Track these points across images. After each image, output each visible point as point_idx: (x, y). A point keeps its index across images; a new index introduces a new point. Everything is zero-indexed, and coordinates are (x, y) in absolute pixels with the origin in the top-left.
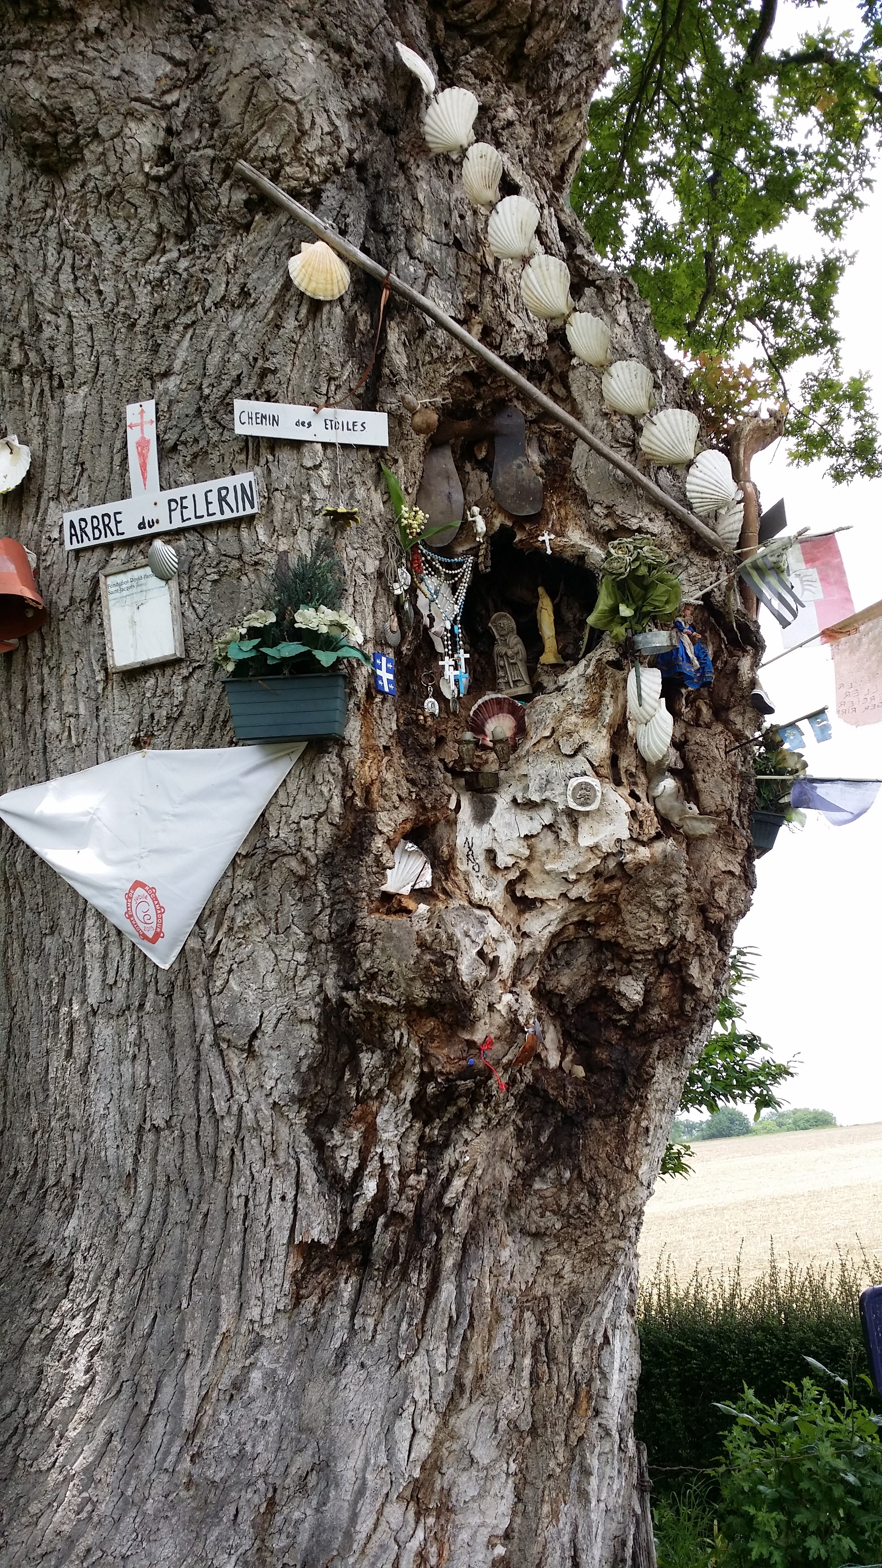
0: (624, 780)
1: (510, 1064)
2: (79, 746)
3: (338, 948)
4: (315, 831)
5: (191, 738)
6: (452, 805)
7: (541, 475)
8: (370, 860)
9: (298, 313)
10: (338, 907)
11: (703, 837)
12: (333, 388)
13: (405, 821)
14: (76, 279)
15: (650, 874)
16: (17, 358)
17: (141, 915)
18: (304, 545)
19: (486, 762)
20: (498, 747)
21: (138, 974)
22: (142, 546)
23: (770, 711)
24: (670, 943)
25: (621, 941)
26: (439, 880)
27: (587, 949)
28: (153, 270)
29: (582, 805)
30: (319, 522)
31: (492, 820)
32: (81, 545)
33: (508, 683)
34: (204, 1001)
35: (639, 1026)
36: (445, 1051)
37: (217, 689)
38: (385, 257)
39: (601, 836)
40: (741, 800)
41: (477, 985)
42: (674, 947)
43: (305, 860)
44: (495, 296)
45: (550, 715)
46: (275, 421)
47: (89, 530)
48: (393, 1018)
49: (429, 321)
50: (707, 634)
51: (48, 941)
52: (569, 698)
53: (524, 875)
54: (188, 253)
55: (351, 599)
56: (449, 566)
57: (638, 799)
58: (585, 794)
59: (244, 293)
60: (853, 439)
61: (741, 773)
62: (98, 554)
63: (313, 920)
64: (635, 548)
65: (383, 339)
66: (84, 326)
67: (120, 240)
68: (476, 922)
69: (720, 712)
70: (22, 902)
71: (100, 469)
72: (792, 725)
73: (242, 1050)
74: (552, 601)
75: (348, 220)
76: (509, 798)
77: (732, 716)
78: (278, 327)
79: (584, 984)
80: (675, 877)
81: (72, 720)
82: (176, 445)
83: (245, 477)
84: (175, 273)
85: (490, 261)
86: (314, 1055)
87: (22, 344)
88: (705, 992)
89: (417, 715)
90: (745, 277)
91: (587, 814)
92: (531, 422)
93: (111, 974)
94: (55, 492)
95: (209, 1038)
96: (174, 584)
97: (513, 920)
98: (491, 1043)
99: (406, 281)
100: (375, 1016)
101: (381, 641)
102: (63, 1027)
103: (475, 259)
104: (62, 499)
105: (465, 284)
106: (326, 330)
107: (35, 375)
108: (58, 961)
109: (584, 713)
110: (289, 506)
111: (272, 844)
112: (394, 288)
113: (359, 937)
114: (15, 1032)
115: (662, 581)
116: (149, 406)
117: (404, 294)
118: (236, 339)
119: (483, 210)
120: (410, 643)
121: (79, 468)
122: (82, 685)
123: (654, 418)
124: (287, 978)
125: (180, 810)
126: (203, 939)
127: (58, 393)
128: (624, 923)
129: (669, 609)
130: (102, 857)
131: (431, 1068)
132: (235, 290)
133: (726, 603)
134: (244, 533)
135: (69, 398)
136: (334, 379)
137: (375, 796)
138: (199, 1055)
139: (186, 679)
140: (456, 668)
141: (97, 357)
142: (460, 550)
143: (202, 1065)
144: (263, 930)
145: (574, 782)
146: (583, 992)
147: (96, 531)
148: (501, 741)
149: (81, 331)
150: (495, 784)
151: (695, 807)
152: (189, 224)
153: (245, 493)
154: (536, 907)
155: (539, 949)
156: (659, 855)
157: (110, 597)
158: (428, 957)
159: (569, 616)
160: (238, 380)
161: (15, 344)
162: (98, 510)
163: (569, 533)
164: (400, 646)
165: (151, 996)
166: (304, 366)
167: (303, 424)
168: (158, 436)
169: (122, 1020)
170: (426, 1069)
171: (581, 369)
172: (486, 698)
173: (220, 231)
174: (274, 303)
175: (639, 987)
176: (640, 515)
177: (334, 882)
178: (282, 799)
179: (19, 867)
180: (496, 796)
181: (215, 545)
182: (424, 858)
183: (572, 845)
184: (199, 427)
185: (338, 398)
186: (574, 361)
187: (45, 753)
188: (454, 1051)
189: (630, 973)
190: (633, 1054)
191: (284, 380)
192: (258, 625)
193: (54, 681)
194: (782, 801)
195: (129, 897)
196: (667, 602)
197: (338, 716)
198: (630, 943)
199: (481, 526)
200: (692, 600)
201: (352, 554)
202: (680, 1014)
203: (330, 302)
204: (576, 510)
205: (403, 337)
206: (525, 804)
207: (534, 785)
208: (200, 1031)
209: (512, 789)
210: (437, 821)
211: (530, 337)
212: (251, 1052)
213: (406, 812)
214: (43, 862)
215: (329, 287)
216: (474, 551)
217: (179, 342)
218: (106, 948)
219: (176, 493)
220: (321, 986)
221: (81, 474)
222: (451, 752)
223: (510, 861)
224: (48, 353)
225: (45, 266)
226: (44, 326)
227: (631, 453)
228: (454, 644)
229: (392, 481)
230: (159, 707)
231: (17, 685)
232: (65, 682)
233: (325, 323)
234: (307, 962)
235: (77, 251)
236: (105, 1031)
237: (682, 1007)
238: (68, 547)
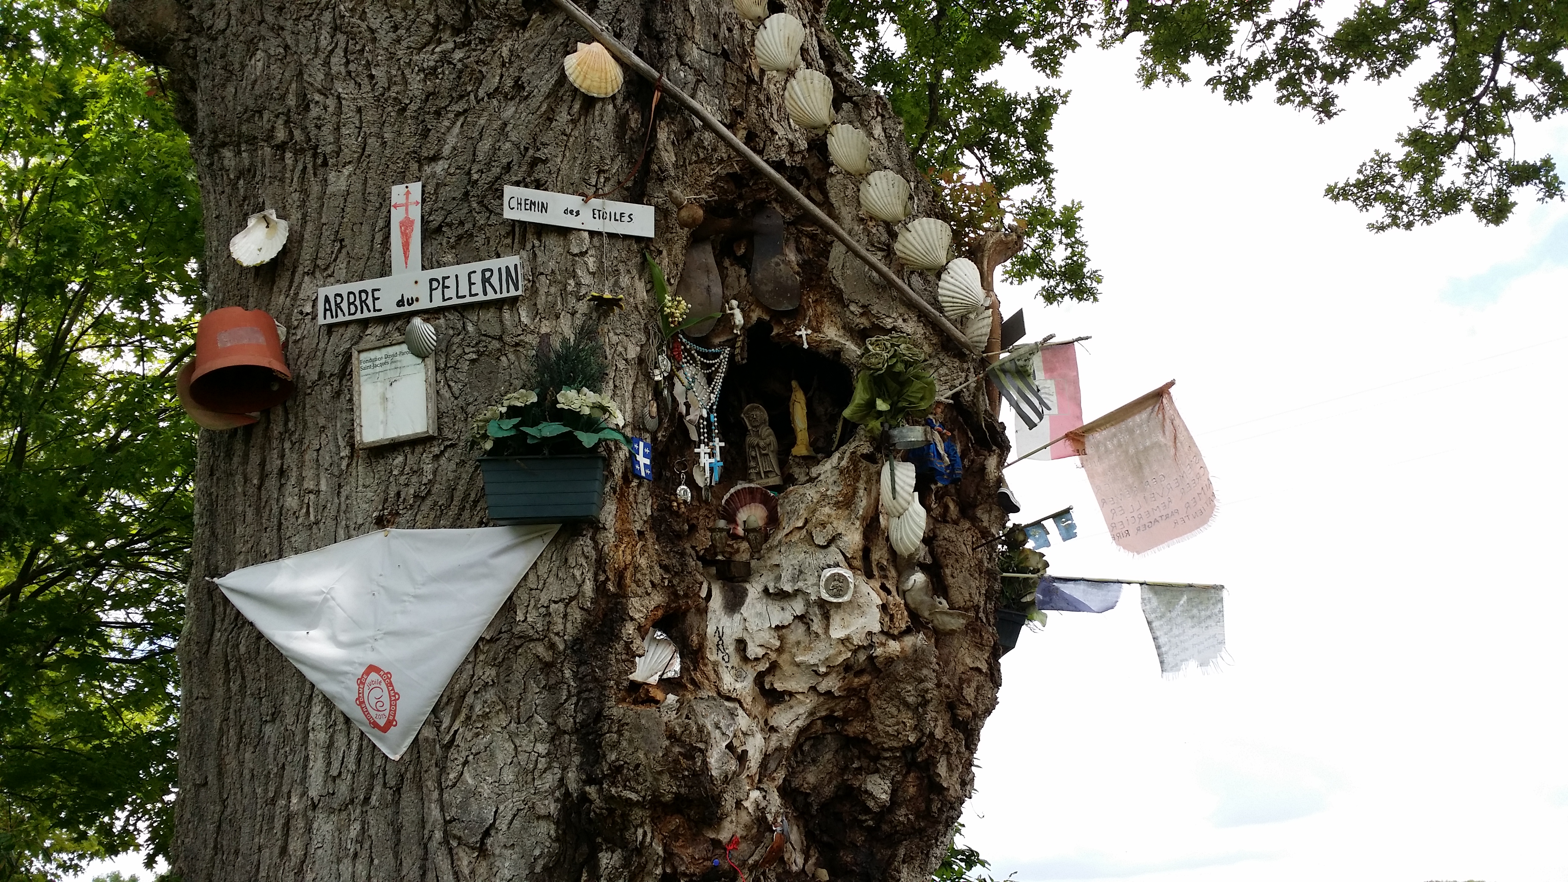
0: (876, 573)
1: (756, 865)
2: (317, 523)
3: (582, 740)
4: (565, 616)
5: (438, 518)
6: (703, 594)
7: (798, 273)
8: (619, 647)
9: (570, 108)
10: (585, 695)
11: (952, 632)
12: (602, 180)
13: (657, 608)
14: (348, 63)
15: (900, 668)
16: (281, 135)
17: (373, 702)
18: (567, 328)
19: (738, 551)
20: (751, 536)
21: (365, 766)
22: (399, 323)
23: (1016, 509)
24: (919, 740)
25: (870, 737)
26: (688, 670)
27: (834, 746)
28: (427, 59)
29: (835, 596)
30: (582, 307)
31: (743, 610)
32: (335, 320)
33: (759, 473)
34: (435, 795)
35: (885, 827)
36: (690, 851)
37: (469, 468)
38: (658, 60)
39: (853, 628)
40: (988, 597)
41: (726, 780)
42: (923, 744)
43: (552, 646)
44: (760, 105)
45: (803, 506)
46: (544, 208)
47: (344, 306)
48: (637, 814)
49: (698, 123)
50: (956, 433)
51: (268, 729)
52: (823, 489)
53: (774, 667)
54: (464, 45)
55: (611, 383)
56: (705, 355)
57: (889, 592)
58: (838, 585)
59: (518, 86)
60: (1063, 263)
61: (988, 569)
62: (351, 331)
63: (557, 710)
64: (893, 345)
65: (654, 137)
66: (353, 108)
67: (396, 28)
68: (726, 713)
69: (967, 510)
70: (243, 687)
71: (360, 246)
72: (1038, 524)
73: (473, 848)
74: (806, 394)
75: (623, 25)
76: (760, 588)
77: (979, 513)
78: (551, 120)
79: (830, 782)
80: (925, 672)
81: (312, 496)
82: (440, 226)
83: (511, 261)
84: (450, 63)
85: (756, 72)
86: (551, 855)
87: (287, 122)
88: (952, 792)
89: (671, 501)
90: (965, 108)
91: (839, 605)
92: (789, 224)
93: (336, 765)
94: (311, 267)
95: (438, 835)
96: (430, 362)
97: (761, 713)
98: (738, 843)
99: (676, 84)
100: (619, 812)
101: (638, 424)
102: (279, 824)
103: (741, 69)
104: (318, 274)
105: (732, 91)
106: (598, 125)
107: (299, 152)
108: (277, 750)
109: (837, 505)
110: (553, 290)
111: (519, 628)
112: (665, 90)
113: (606, 727)
114: (225, 826)
115: (918, 377)
116: (416, 188)
117: (675, 97)
118: (508, 129)
119: (749, 25)
120: (666, 430)
121: (337, 245)
122: (326, 460)
123: (909, 226)
124: (526, 772)
125: (423, 591)
126: (438, 728)
127: (321, 171)
128: (872, 718)
129: (924, 405)
130: (334, 639)
131: (674, 868)
132: (509, 83)
133: (974, 404)
134: (507, 315)
135: (332, 176)
136: (604, 171)
137: (628, 581)
138: (426, 853)
139: (436, 457)
140: (711, 455)
141: (365, 138)
142: (717, 341)
143: (429, 864)
144: (503, 719)
145: (828, 573)
146: (828, 791)
147: (352, 307)
148: (754, 530)
149: (349, 111)
150: (747, 574)
151: (944, 602)
152: (467, 19)
153: (509, 276)
154: (784, 701)
155: (786, 744)
156: (909, 650)
157: (363, 372)
158: (677, 749)
159: (820, 410)
160: (508, 168)
161: (280, 121)
162: (356, 286)
163: (825, 330)
164: (656, 432)
165: (378, 789)
166: (575, 158)
167: (571, 212)
168: (422, 217)
169: (344, 815)
170: (668, 870)
171: (838, 177)
172: (739, 487)
173: (497, 27)
174: (547, 97)
175: (886, 786)
176: (894, 315)
177: (582, 669)
178: (532, 582)
179: (242, 649)
180: (748, 586)
181: (476, 325)
182: (672, 648)
183: (823, 636)
184: (465, 211)
185: (606, 190)
186: (832, 170)
187: (279, 529)
188: (698, 851)
189: (877, 771)
190: (879, 856)
191: (554, 169)
192: (519, 404)
193: (295, 456)
194: (1024, 600)
195: (361, 682)
196: (922, 399)
197: (595, 498)
198: (879, 739)
199: (739, 319)
200: (942, 399)
201: (615, 339)
202: (926, 815)
203: (603, 99)
204: (831, 308)
205: (672, 136)
206: (776, 594)
207: (786, 575)
208: (428, 827)
209: (763, 579)
210: (688, 609)
211: (791, 144)
212: (482, 851)
213: (657, 599)
214: (269, 644)
215: (603, 85)
216: (731, 343)
217: (449, 129)
218: (332, 737)
219: (438, 273)
220: (561, 780)
221: (340, 251)
222: (703, 539)
223: (760, 652)
224: (314, 132)
225: (317, 49)
226: (312, 106)
227: (885, 257)
228: (710, 432)
229: (657, 270)
230: (407, 485)
231: (255, 458)
232: (307, 457)
233: (597, 119)
234: (548, 754)
235: (351, 36)
236: (324, 826)
237: (928, 808)
238: (321, 321)
